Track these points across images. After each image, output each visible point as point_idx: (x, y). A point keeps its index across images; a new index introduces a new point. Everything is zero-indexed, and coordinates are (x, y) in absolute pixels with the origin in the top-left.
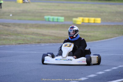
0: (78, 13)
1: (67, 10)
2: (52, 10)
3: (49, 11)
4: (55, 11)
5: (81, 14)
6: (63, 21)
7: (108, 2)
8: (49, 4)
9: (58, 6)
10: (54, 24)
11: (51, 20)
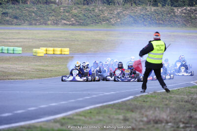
0: (42, 43)
1: (29, 39)
2: (10, 39)
3: (6, 40)
4: (13, 40)
5: (46, 43)
6: (21, 52)
7: (83, 28)
8: (7, 31)
9: (19, 33)
10: (8, 56)
11: (6, 52)
